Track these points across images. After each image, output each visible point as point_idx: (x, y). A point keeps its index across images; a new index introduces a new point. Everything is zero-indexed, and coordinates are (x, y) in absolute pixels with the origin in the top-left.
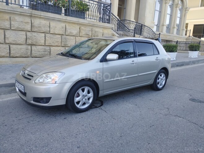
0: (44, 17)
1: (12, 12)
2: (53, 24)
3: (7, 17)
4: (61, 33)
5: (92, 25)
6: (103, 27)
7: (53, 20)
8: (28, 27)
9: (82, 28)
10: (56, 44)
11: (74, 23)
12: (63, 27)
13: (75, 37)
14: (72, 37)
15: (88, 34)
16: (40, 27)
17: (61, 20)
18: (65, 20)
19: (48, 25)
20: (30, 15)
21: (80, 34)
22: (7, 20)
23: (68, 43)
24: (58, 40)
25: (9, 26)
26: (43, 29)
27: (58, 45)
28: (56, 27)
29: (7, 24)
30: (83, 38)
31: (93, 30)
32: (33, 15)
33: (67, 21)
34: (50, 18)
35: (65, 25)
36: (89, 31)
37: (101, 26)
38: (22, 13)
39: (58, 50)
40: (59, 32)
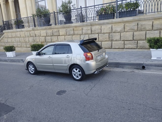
0: (98, 24)
1: (83, 25)
2: (103, 27)
3: (81, 28)
4: (108, 32)
5: (138, 20)
6: (154, 18)
7: (104, 24)
8: (89, 32)
9: (127, 24)
10: (106, 40)
11: (120, 22)
12: (109, 28)
13: (120, 33)
14: (117, 34)
15: (133, 29)
16: (95, 31)
17: (108, 23)
18: (112, 22)
19: (100, 29)
20: (90, 25)
21: (125, 30)
22: (81, 30)
23: (113, 39)
24: (106, 37)
25: (82, 33)
26: (97, 32)
27: (107, 40)
28: (105, 29)
29: (80, 32)
30: (128, 33)
31: (139, 24)
32: (92, 24)
33: (113, 22)
34: (101, 24)
35: (111, 26)
36: (134, 26)
37: (150, 18)
38: (87, 25)
39: (106, 44)
40: (107, 32)
